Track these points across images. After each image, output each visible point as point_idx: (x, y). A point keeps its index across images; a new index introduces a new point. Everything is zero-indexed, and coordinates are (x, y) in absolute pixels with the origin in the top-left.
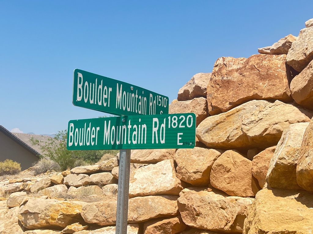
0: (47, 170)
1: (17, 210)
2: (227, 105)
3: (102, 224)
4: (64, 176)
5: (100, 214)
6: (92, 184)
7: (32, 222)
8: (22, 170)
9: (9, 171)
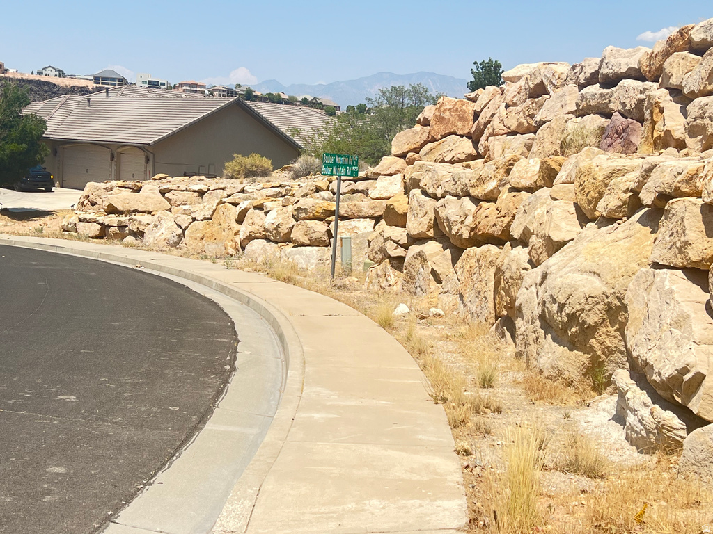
0: (310, 172)
1: (291, 208)
2: (439, 137)
3: (350, 217)
4: (330, 182)
5: (349, 210)
6: (358, 191)
7: (303, 215)
8: (274, 170)
9: (256, 171)
